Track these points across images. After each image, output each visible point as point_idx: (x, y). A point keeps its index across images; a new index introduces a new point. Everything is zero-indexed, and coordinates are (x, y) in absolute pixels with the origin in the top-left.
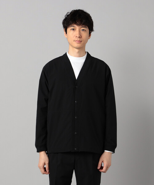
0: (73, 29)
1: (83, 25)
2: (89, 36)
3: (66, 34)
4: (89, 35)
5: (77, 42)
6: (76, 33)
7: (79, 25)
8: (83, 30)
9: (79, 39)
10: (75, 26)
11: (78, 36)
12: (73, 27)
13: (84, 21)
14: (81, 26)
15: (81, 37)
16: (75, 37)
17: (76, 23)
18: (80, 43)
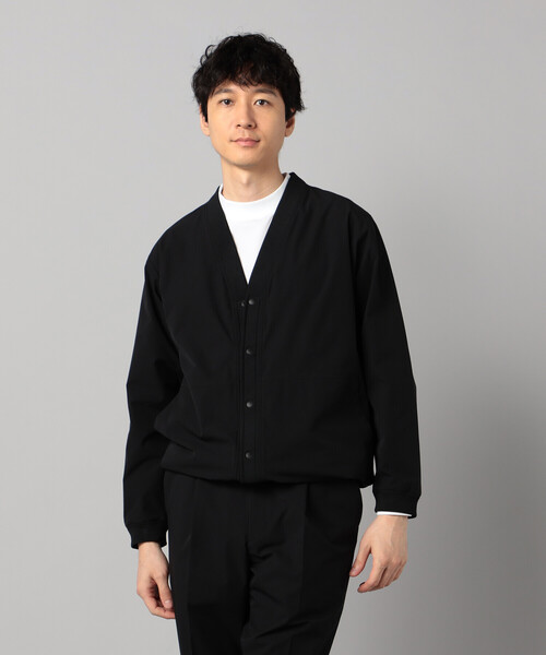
0: (228, 102)
1: (260, 82)
2: (288, 126)
3: (207, 120)
4: (285, 124)
5: (243, 144)
6: (238, 113)
7: (245, 84)
8: (262, 102)
9: (247, 134)
10: (233, 87)
11: (243, 122)
12: (226, 91)
13: (262, 68)
14: (253, 88)
15: (256, 126)
16: (233, 128)
17: (234, 79)
18: (252, 147)
